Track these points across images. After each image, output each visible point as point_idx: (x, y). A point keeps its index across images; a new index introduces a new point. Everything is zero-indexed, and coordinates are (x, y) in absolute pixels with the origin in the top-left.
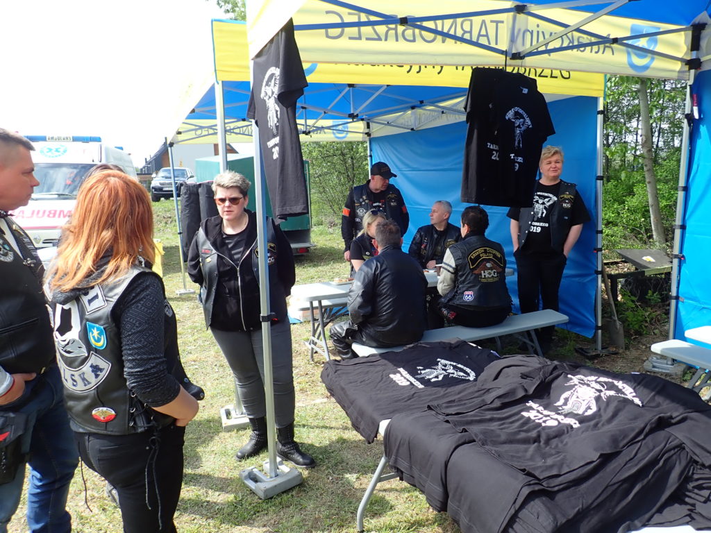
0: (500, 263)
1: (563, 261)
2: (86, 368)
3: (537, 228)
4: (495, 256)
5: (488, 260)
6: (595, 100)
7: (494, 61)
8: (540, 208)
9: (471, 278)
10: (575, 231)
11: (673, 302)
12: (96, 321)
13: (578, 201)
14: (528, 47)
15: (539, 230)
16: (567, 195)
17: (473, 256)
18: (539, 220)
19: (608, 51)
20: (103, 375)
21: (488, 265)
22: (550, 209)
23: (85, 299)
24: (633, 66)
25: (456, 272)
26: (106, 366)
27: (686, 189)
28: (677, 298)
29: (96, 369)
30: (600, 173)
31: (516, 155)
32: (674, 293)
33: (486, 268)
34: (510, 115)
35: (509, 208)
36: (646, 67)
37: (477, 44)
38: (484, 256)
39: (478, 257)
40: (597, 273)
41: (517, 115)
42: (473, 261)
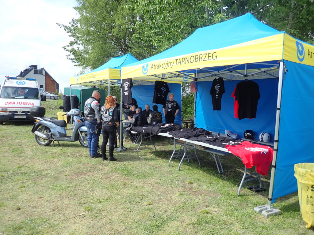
0: (161, 116)
1: (174, 117)
2: (109, 118)
3: (169, 110)
4: (160, 115)
5: (158, 116)
6: (181, 84)
7: (159, 79)
8: (170, 106)
9: (155, 119)
10: (177, 111)
11: (194, 125)
12: (111, 112)
13: (177, 104)
14: (165, 77)
15: (170, 110)
16: (175, 103)
17: (155, 115)
18: (169, 108)
19: (180, 78)
20: (111, 118)
21: (158, 117)
22: (172, 106)
23: (109, 110)
24: (184, 80)
25: (152, 118)
26: (111, 117)
27: (196, 103)
28: (195, 124)
29: (110, 118)
30: (182, 99)
31: (163, 95)
32: (194, 123)
33: (158, 118)
34: (162, 88)
35: (163, 105)
36: (187, 80)
37: (156, 77)
38: (157, 115)
39: (156, 115)
40: (182, 120)
41: (163, 89)
42: (155, 116)
